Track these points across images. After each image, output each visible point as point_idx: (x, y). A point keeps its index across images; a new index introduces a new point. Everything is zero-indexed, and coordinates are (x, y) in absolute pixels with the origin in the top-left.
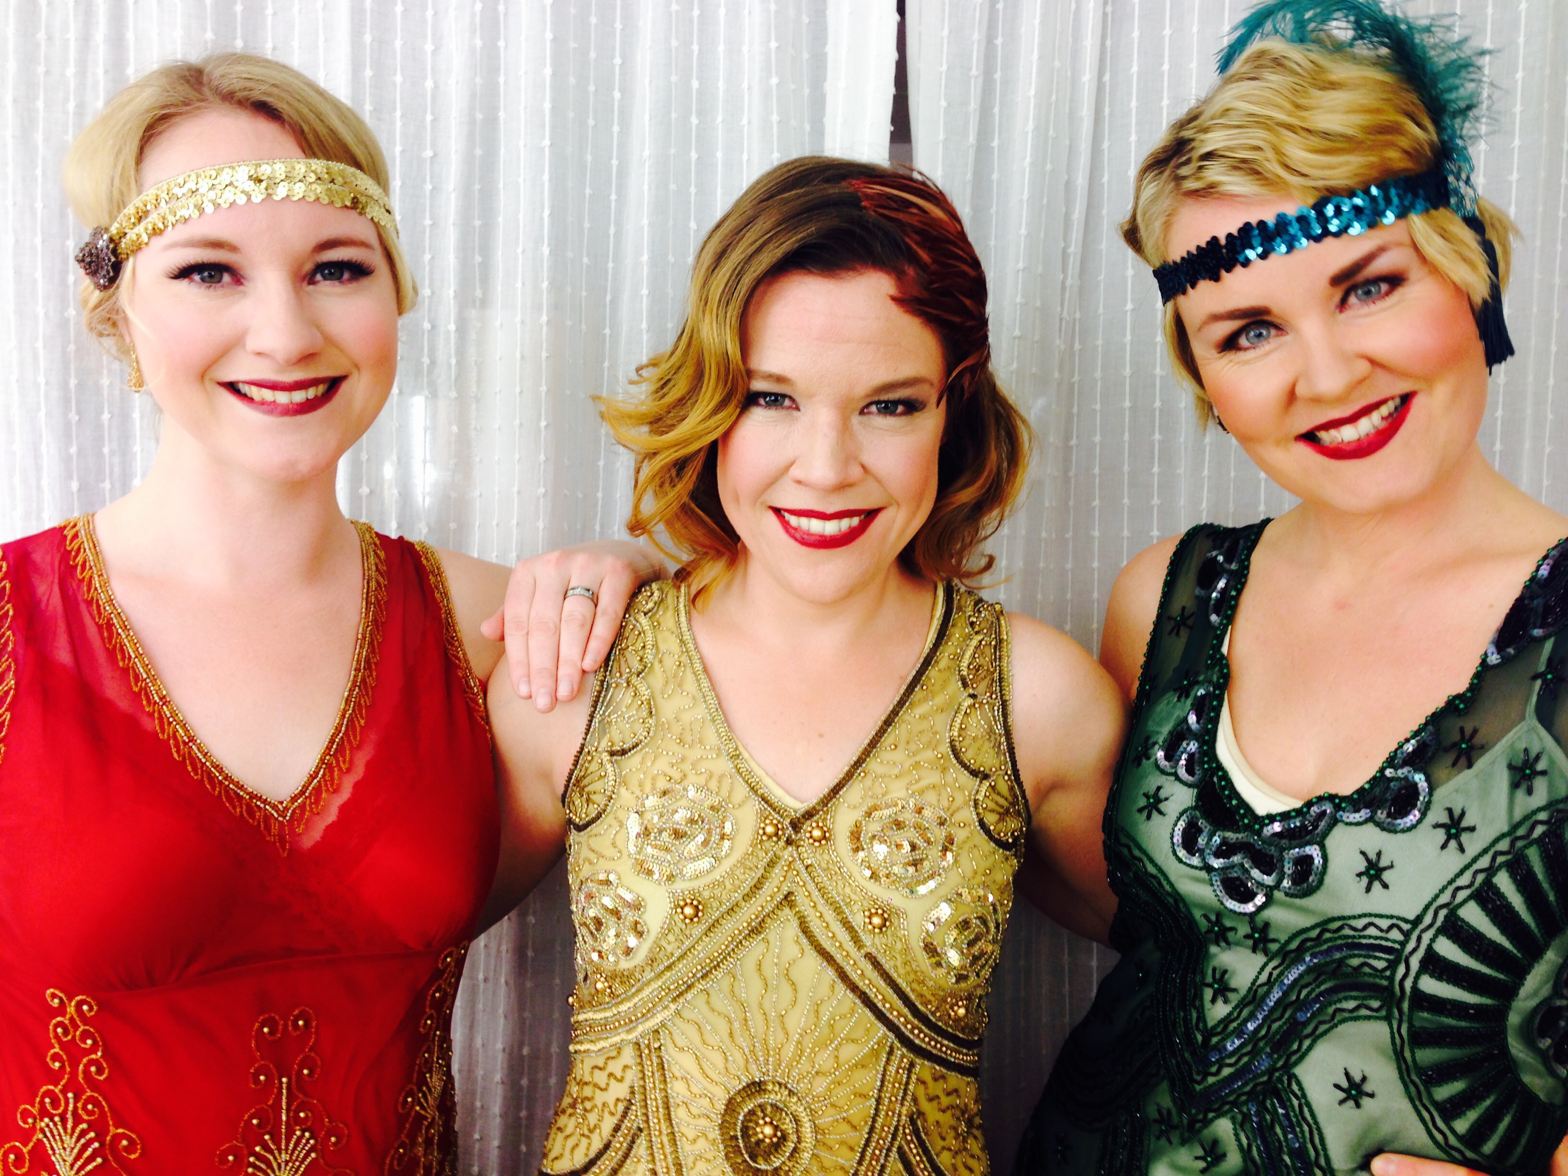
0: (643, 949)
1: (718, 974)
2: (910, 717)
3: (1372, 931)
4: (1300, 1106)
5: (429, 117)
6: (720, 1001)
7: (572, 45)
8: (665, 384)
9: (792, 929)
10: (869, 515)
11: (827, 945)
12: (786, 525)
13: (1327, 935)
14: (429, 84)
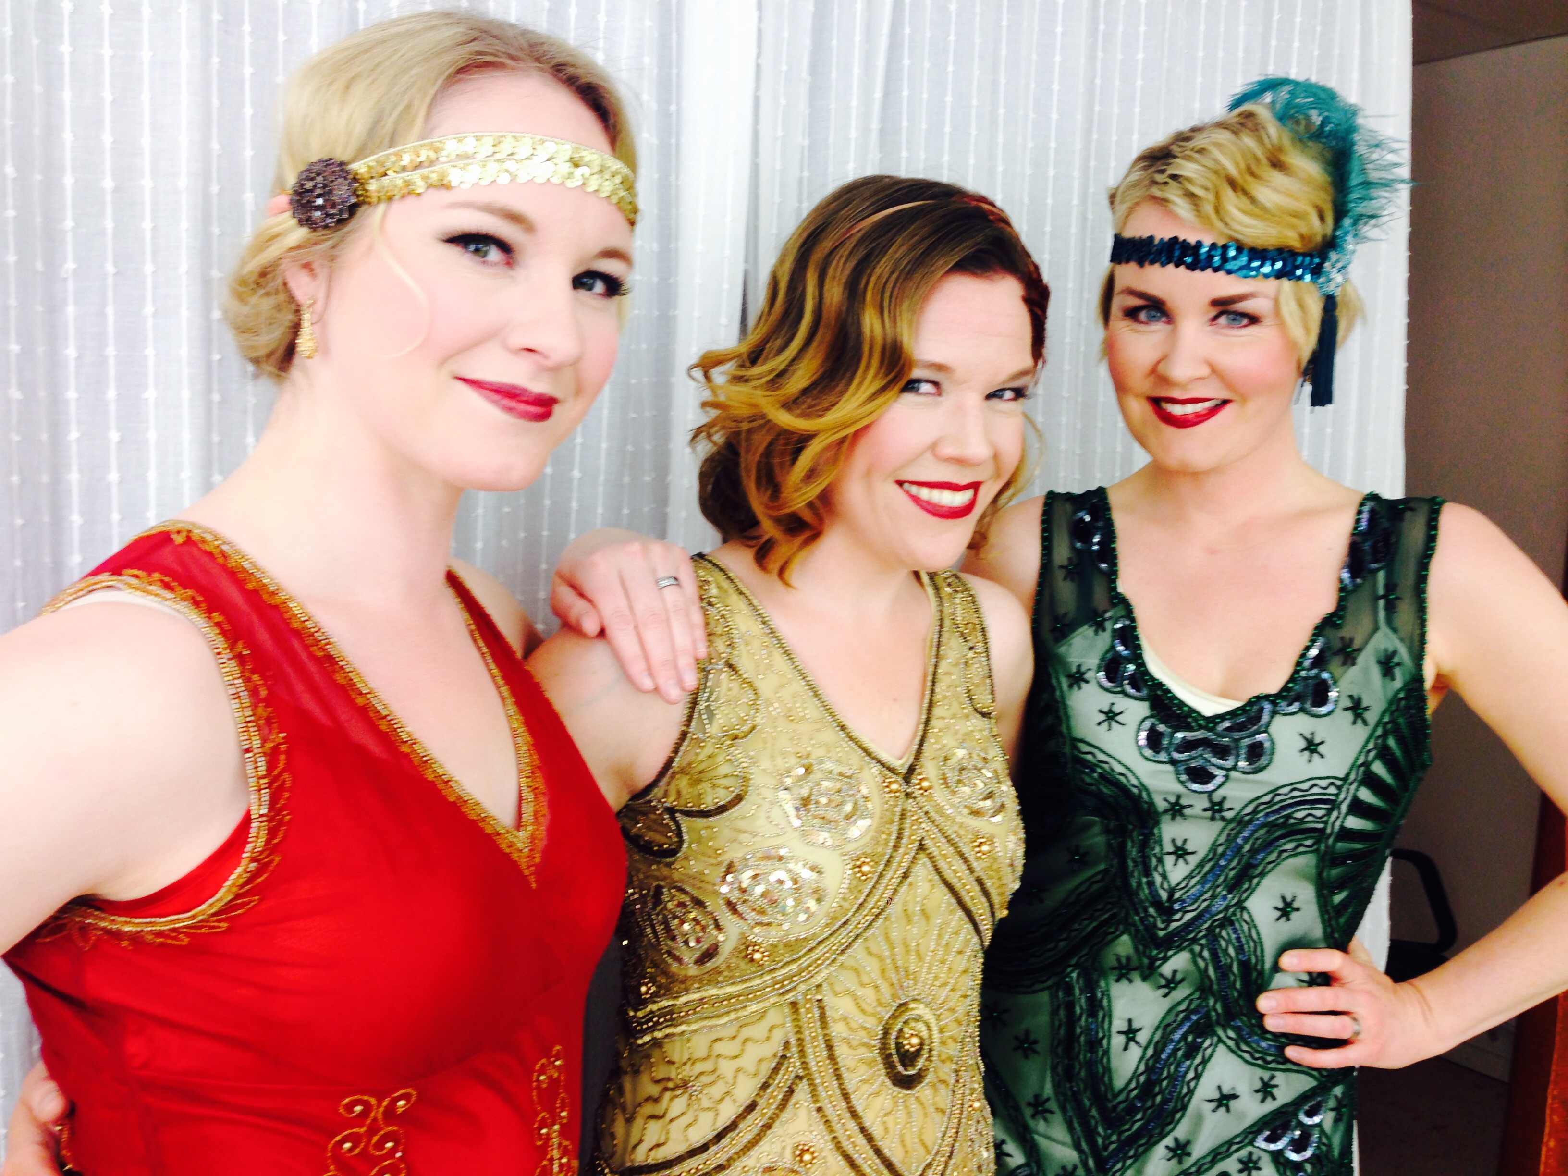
1: (879, 920)
3: (1315, 790)
4: (1250, 929)
6: (875, 945)
10: (977, 488)
13: (1278, 798)
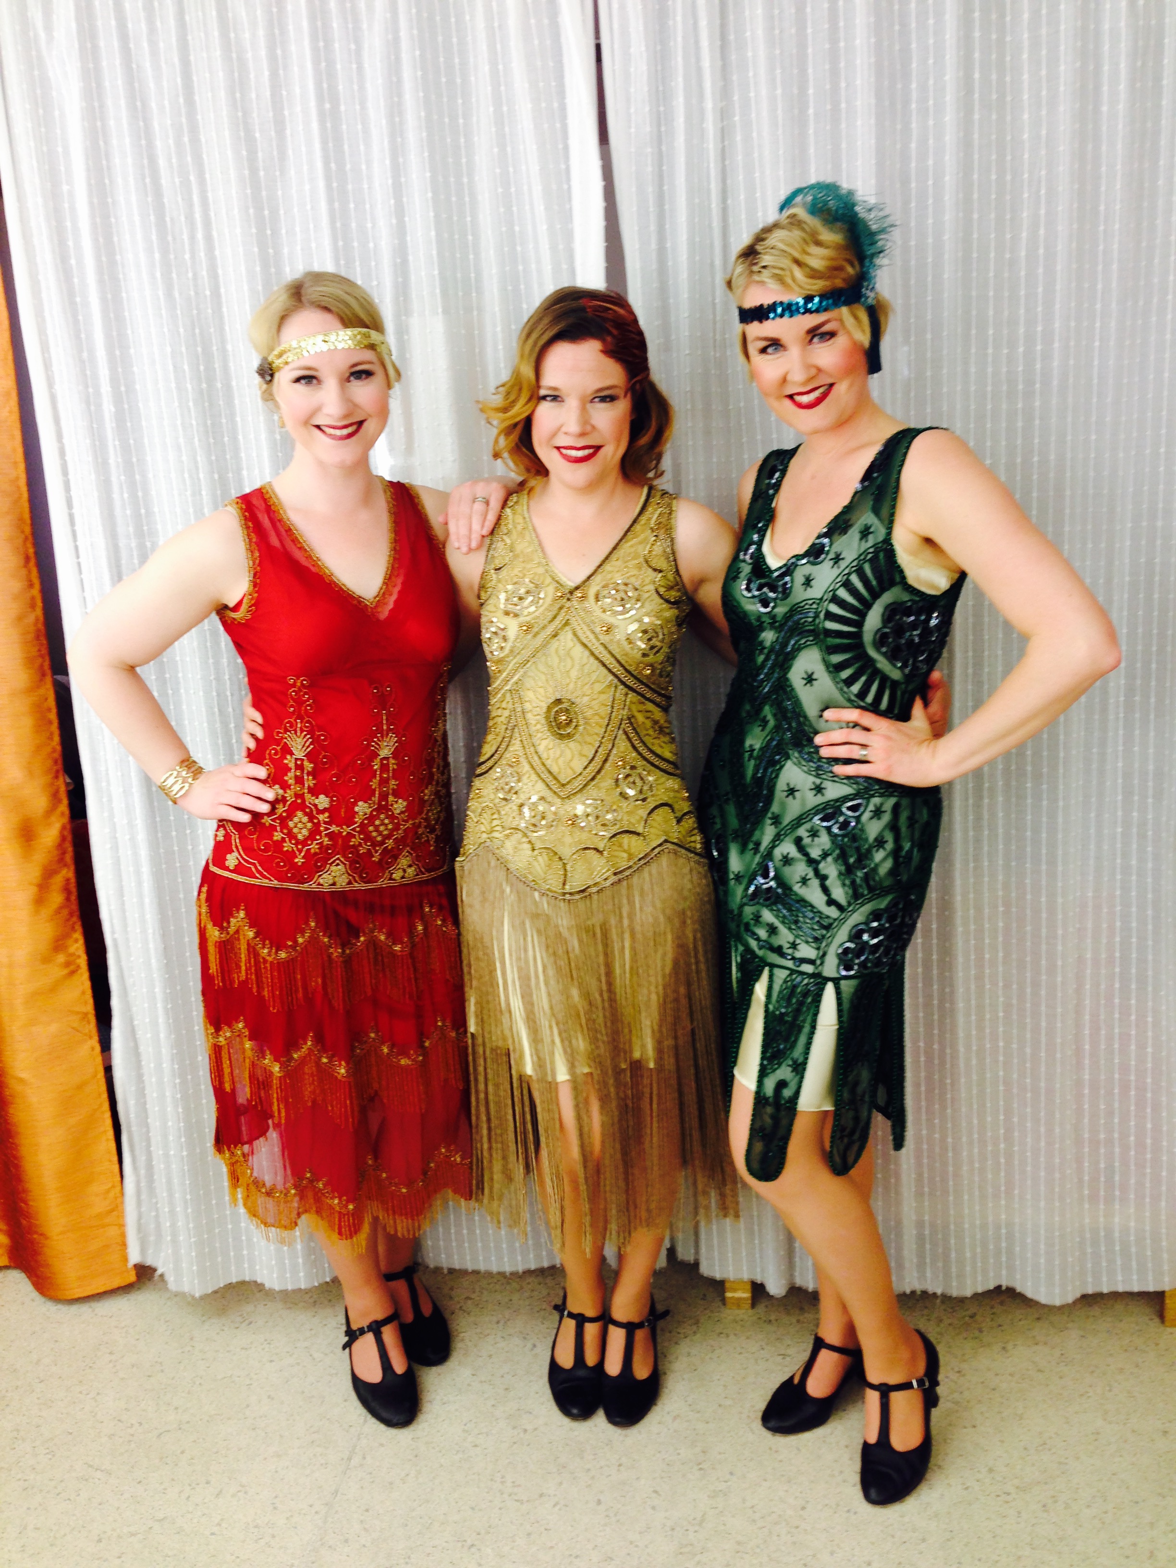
0: (508, 646)
1: (539, 655)
2: (626, 547)
3: (807, 606)
5: (373, 263)
6: (541, 667)
7: (444, 216)
8: (508, 394)
9: (570, 635)
10: (598, 448)
11: (585, 641)
12: (561, 453)
13: (793, 613)
14: (371, 245)
